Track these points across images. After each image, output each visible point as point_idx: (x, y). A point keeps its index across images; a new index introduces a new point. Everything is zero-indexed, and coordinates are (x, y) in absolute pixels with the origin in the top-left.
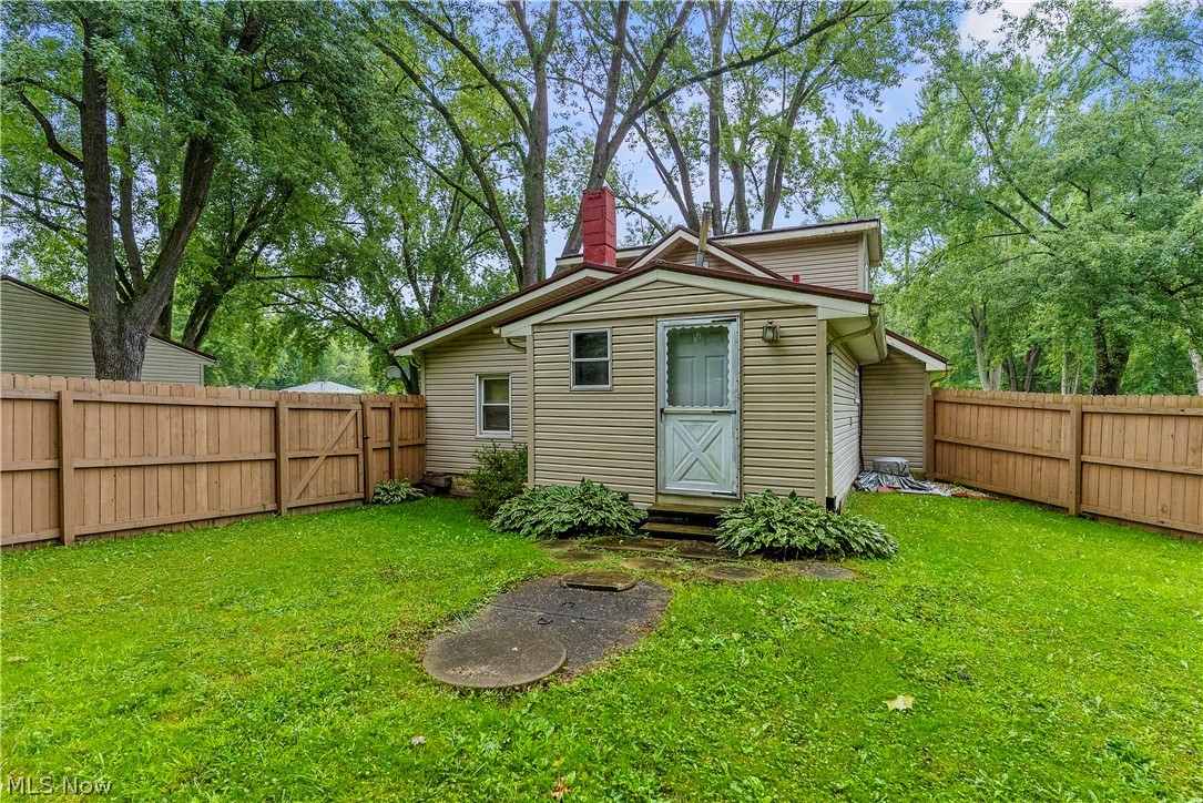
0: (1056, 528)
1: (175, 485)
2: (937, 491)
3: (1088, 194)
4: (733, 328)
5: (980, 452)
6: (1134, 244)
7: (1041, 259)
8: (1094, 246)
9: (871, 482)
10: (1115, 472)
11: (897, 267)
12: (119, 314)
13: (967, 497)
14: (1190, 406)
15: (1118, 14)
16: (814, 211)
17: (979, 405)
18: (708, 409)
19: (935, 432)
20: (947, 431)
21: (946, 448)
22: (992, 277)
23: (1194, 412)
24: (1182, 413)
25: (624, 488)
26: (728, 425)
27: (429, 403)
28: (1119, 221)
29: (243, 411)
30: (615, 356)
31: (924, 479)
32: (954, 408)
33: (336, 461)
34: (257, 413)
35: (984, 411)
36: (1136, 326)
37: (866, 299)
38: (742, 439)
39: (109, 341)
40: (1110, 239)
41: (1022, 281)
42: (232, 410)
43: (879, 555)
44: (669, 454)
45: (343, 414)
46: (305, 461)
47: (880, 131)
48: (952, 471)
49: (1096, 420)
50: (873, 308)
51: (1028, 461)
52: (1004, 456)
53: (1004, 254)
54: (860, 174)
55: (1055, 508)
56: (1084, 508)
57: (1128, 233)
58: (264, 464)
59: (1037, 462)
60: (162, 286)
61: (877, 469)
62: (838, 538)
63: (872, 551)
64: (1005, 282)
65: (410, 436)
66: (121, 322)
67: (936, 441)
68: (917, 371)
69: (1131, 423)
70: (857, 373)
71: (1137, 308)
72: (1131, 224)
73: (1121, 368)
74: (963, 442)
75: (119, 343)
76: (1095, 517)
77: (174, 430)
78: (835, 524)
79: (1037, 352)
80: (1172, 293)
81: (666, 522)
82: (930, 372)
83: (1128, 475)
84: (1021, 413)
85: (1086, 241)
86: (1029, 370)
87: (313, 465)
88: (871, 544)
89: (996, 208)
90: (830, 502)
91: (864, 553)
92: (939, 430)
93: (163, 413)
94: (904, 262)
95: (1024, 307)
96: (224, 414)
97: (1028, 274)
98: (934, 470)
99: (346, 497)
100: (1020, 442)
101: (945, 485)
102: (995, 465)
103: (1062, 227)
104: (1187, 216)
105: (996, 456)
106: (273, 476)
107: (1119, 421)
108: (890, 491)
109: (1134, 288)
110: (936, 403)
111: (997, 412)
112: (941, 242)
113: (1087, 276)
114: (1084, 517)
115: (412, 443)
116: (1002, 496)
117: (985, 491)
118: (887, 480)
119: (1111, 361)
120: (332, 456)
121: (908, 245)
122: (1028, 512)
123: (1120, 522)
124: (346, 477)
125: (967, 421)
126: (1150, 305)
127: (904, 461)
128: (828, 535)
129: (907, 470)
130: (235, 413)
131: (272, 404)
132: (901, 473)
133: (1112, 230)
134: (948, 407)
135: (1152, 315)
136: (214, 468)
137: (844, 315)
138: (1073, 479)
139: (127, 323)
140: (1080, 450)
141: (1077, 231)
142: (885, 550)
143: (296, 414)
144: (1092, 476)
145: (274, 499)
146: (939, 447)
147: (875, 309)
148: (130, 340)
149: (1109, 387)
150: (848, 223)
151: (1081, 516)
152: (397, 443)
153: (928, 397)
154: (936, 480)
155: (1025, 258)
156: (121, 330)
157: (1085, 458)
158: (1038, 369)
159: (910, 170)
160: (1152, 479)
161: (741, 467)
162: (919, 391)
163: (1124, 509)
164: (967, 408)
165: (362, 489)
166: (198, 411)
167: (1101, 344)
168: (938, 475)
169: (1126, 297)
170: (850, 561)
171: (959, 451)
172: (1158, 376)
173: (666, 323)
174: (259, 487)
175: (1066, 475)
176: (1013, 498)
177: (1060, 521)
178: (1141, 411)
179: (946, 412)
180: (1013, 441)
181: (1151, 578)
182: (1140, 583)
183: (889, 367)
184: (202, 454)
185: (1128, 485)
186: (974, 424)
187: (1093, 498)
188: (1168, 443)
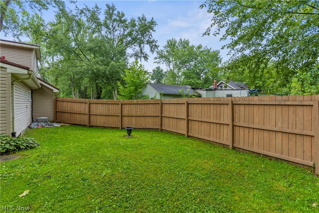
0: (84, 130)
2: (56, 125)
3: (94, 55)
5: (68, 114)
6: (102, 68)
7: (85, 67)
8: (95, 67)
9: (35, 125)
10: (96, 116)
11: (49, 62)
13: (64, 126)
14: (107, 102)
15: (99, 19)
17: (68, 102)
20: (59, 109)
21: (59, 113)
22: (74, 70)
23: (108, 103)
28: (100, 63)
31: (53, 122)
32: (61, 102)
35: (69, 103)
36: (103, 85)
37: (27, 69)
40: (98, 66)
41: (81, 72)
43: (31, 148)
47: (44, 21)
48: (61, 119)
49: (92, 105)
50: (29, 72)
51: (79, 115)
52: (74, 114)
53: (78, 65)
54: (37, 31)
55: (85, 126)
56: (91, 125)
57: (101, 65)
59: (81, 115)
61: (37, 121)
62: (15, 146)
63: (29, 147)
64: (77, 71)
67: (56, 112)
68: (51, 92)
69: (98, 105)
70: (30, 92)
71: (103, 81)
72: (102, 64)
73: (101, 94)
74: (64, 111)
76: (92, 126)
78: (14, 141)
79: (86, 89)
80: (109, 79)
82: (55, 93)
83: (98, 116)
84: (78, 103)
85: (93, 65)
86: (85, 93)
88: (29, 145)
89: (75, 53)
90: (13, 134)
91: (25, 148)
92: (57, 108)
94: (52, 61)
95: (82, 78)
97: (82, 70)
98: (56, 120)
100: (77, 111)
101: (59, 123)
102: (72, 117)
103: (89, 61)
104: (110, 64)
105: (72, 114)
107: (96, 105)
108: (42, 127)
109: (103, 77)
110: (56, 101)
111: (72, 103)
112: (62, 58)
113: (94, 73)
116: (73, 124)
117: (69, 124)
118: (41, 124)
119: (99, 92)
121: (53, 57)
122: (78, 127)
123: (97, 126)
125: (65, 105)
126: (105, 81)
127: (46, 118)
128: (11, 145)
129: (47, 120)
132: (45, 121)
133: (98, 64)
134: (60, 102)
135: (106, 83)
137: (18, 72)
138: (88, 118)
140: (89, 112)
141: (92, 63)
142: (33, 146)
144: (92, 117)
146: (57, 113)
147: (30, 72)
149: (99, 98)
150: (31, 45)
151: (90, 127)
153: (54, 99)
154: (57, 122)
155: (81, 66)
157: (91, 113)
158: (86, 93)
159: (52, 36)
160: (102, 117)
162: (52, 98)
163: (98, 124)
164: (65, 103)
167: (97, 88)
168: (57, 121)
169: (101, 78)
170: (20, 152)
171: (63, 114)
172: (108, 96)
175: (87, 117)
176: (76, 125)
177: (85, 128)
178: (100, 103)
179: (59, 104)
180: (76, 111)
181: (99, 138)
182: (97, 140)
183: (42, 90)
185: (98, 119)
186: (66, 106)
187: (92, 122)
188: (104, 109)
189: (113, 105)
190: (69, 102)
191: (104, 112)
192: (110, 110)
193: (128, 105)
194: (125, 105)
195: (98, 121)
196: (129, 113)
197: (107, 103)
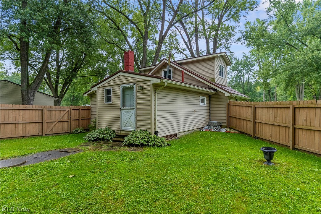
1: (13, 129)
4: (134, 86)
5: (237, 119)
10: (262, 124)
12: (27, 88)
13: (229, 132)
14: (275, 104)
16: (229, 50)
18: (130, 108)
19: (229, 114)
20: (231, 113)
21: (232, 119)
24: (273, 107)
25: (114, 129)
26: (133, 112)
27: (92, 108)
29: (33, 111)
30: (113, 95)
32: (233, 107)
33: (61, 123)
34: (38, 111)
38: (136, 116)
39: (25, 94)
42: (30, 110)
44: (122, 120)
45: (64, 111)
46: (52, 123)
49: (258, 109)
52: (242, 120)
56: (256, 135)
58: (39, 123)
59: (247, 122)
60: (38, 81)
65: (86, 117)
66: (28, 90)
67: (229, 117)
68: (223, 96)
69: (264, 109)
70: (204, 97)
74: (234, 116)
75: (27, 95)
76: (258, 138)
77: (13, 115)
81: (119, 138)
82: (227, 96)
83: (264, 125)
84: (245, 107)
87: (54, 124)
90: (156, 132)
93: (10, 111)
96: (28, 112)
99: (64, 132)
100: (244, 116)
101: (227, 129)
102: (240, 123)
105: (240, 120)
106: (42, 127)
107: (262, 110)
110: (229, 105)
111: (240, 107)
114: (256, 138)
115: (86, 118)
116: (241, 132)
117: (238, 131)
120: (60, 122)
123: (262, 139)
124: (65, 127)
130: (31, 111)
131: (42, 109)
132: (215, 125)
134: (231, 106)
136: (24, 125)
139: (29, 90)
140: (255, 118)
143: (49, 112)
144: (257, 126)
145: (42, 132)
148: (30, 94)
152: (80, 118)
153: (227, 104)
154: (229, 128)
156: (28, 92)
157: (256, 121)
160: (268, 126)
161: (136, 123)
162: (225, 102)
163: (263, 136)
164: (235, 107)
165: (69, 130)
166: (20, 111)
168: (229, 126)
171: (234, 119)
173: (122, 86)
174: (37, 129)
175: (251, 125)
176: (243, 133)
177: (249, 137)
178: (266, 106)
179: (231, 108)
184: (21, 121)
185: (264, 129)
186: (236, 111)
187: (258, 133)
188: (271, 115)
189: (282, 110)
190: (238, 106)
191: (271, 120)
192: (278, 118)
193: (305, 110)
194: (301, 110)
195: (264, 131)
196: (308, 124)
197: (275, 106)
